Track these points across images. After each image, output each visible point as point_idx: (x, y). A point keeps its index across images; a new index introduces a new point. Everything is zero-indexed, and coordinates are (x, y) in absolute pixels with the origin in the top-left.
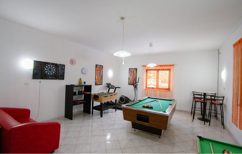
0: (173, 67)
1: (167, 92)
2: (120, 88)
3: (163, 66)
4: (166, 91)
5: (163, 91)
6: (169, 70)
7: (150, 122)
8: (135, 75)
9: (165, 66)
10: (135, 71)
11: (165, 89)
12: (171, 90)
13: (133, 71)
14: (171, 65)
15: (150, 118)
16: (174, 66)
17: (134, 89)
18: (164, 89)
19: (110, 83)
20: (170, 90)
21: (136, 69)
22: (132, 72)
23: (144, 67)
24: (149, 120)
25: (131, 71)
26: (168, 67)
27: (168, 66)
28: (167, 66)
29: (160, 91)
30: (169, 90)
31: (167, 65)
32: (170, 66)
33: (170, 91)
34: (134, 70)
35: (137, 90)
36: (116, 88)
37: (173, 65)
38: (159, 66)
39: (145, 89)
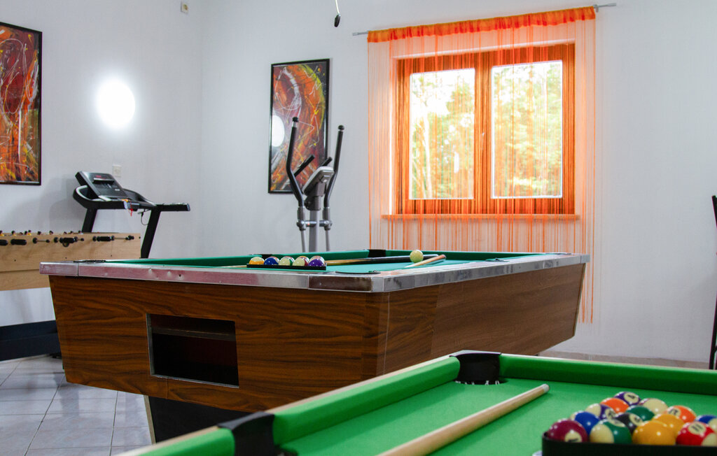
0: (588, 22)
1: (550, 229)
2: (183, 208)
3: (517, 25)
4: (544, 221)
5: (516, 220)
6: (565, 53)
7: (244, 371)
8: (319, 116)
9: (528, 20)
10: (318, 84)
11: (537, 206)
12: (578, 211)
13: (302, 87)
14: (572, 11)
15: (241, 336)
16: (593, 17)
17: (300, 216)
18: (530, 206)
19: (108, 176)
20: (572, 211)
21: (323, 67)
22: (296, 89)
23: (376, 41)
24: (239, 350)
25: (285, 80)
26: (550, 27)
27: (555, 23)
28: (545, 24)
29: (499, 221)
30: (561, 211)
31: (544, 14)
32: (569, 16)
33: (577, 218)
34: (306, 71)
35: (326, 228)
36: (156, 211)
37: (586, 14)
38: (489, 29)
39: (386, 218)
